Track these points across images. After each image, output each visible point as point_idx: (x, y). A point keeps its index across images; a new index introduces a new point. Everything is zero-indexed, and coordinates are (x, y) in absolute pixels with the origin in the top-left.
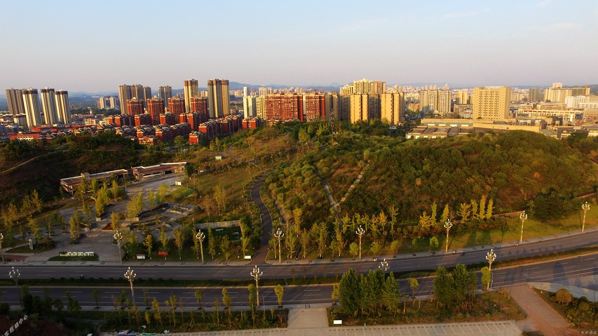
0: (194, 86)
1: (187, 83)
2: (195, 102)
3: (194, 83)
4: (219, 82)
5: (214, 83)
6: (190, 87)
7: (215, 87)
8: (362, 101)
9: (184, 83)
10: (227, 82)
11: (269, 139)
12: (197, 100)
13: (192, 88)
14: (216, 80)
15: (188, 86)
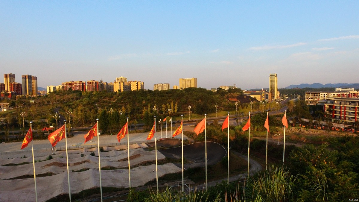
0: (12, 77)
1: (6, 76)
2: (12, 86)
3: (12, 76)
4: (30, 77)
5: (27, 77)
6: (8, 78)
7: (27, 80)
8: (120, 86)
9: (3, 76)
10: (36, 77)
11: (64, 95)
12: (14, 85)
13: (10, 79)
14: (28, 75)
15: (7, 77)
